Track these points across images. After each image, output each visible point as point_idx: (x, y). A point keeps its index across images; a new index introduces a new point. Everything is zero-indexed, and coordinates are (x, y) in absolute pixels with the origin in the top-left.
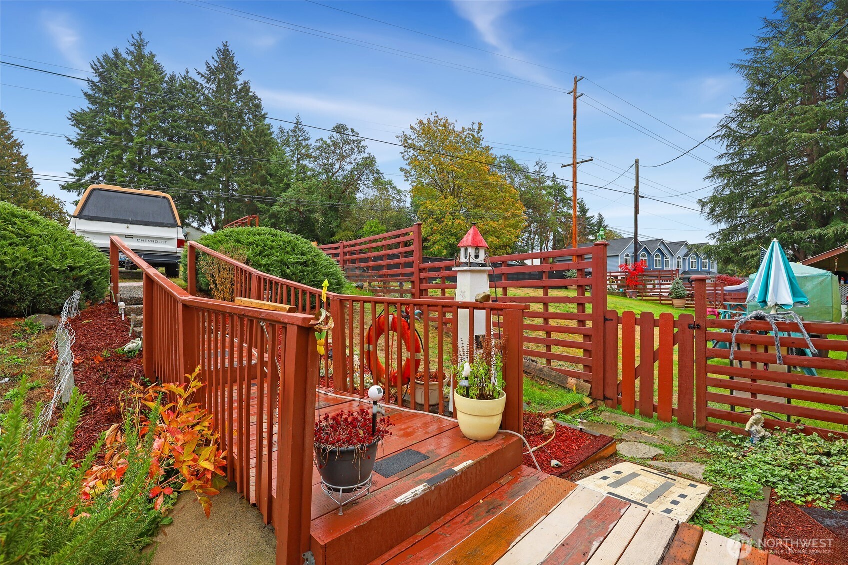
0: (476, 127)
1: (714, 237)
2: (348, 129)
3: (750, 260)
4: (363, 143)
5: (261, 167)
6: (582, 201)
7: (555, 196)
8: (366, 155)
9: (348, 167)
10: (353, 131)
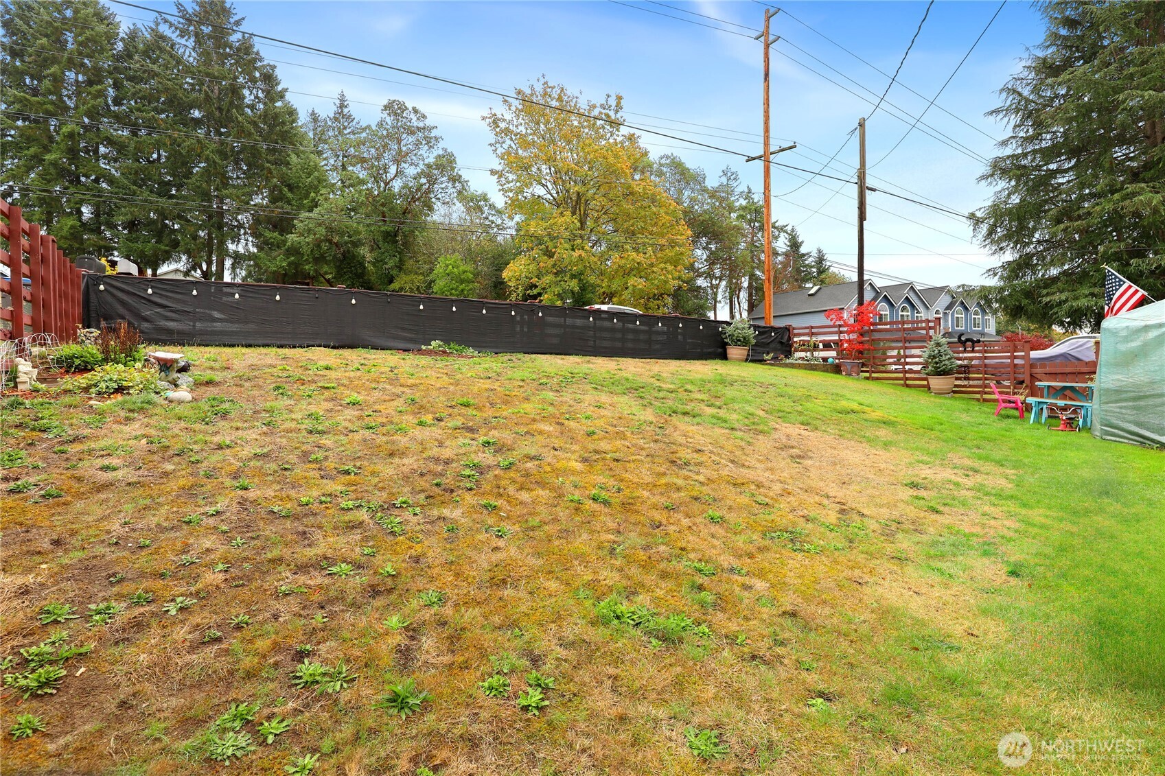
0: (612, 102)
1: (995, 274)
2: (407, 109)
3: (1055, 310)
4: (434, 132)
5: (271, 173)
6: (793, 230)
7: (750, 221)
8: (441, 152)
9: (411, 171)
10: (415, 111)
